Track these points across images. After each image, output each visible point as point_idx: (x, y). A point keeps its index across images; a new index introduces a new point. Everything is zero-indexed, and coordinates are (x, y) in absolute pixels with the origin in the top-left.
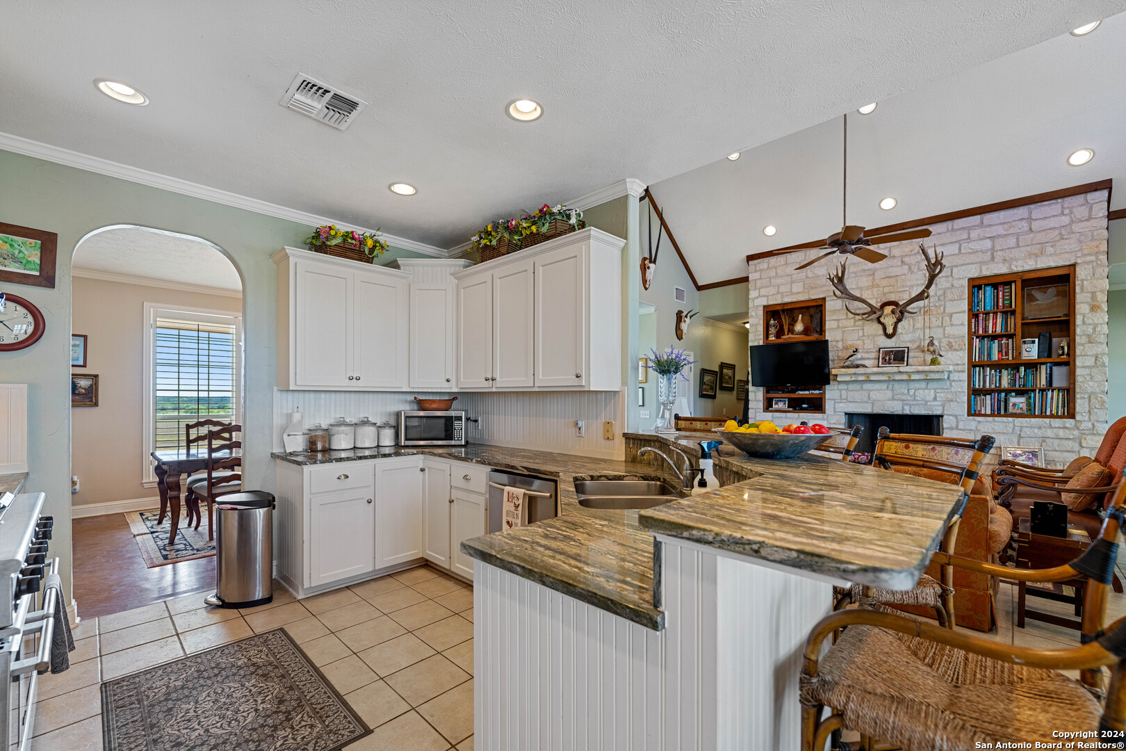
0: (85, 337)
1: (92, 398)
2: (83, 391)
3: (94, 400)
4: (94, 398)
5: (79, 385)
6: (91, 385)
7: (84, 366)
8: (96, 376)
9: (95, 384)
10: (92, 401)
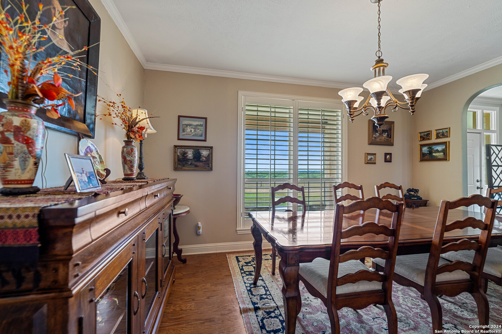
0: (206, 119)
1: (209, 165)
2: (205, 159)
3: (210, 166)
4: (210, 164)
5: (202, 154)
6: (209, 155)
7: (205, 141)
8: (211, 148)
9: (211, 154)
10: (209, 166)
